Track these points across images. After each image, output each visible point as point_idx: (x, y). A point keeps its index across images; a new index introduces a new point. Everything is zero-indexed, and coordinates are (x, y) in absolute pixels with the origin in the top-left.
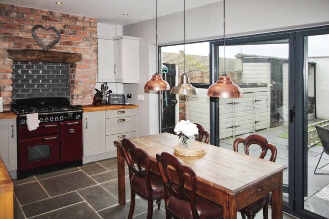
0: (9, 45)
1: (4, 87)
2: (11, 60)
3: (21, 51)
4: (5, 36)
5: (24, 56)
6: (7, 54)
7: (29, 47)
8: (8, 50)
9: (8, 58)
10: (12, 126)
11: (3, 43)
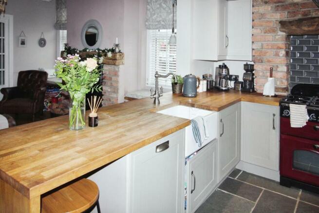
0: (281, 15)
1: (277, 67)
2: (284, 34)
3: (296, 21)
4: (277, 4)
5: (298, 27)
6: (279, 26)
7: (306, 15)
8: (281, 22)
9: (281, 31)
10: (274, 115)
11: (274, 14)
